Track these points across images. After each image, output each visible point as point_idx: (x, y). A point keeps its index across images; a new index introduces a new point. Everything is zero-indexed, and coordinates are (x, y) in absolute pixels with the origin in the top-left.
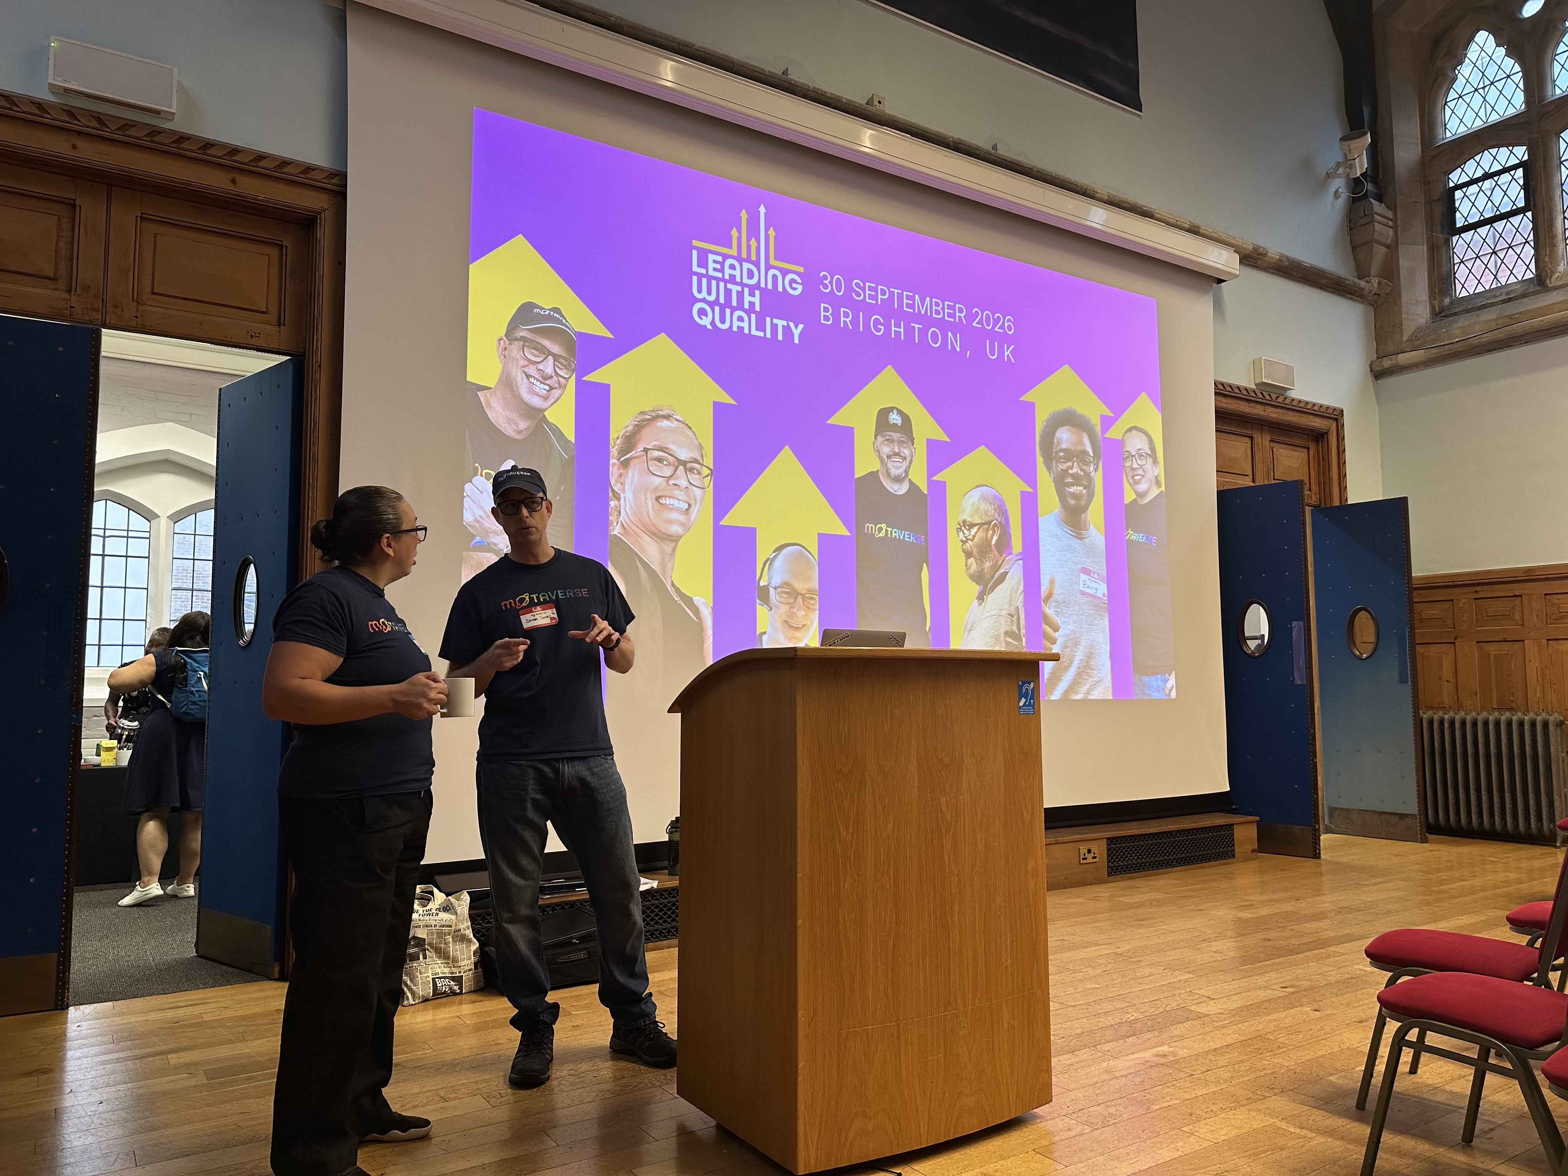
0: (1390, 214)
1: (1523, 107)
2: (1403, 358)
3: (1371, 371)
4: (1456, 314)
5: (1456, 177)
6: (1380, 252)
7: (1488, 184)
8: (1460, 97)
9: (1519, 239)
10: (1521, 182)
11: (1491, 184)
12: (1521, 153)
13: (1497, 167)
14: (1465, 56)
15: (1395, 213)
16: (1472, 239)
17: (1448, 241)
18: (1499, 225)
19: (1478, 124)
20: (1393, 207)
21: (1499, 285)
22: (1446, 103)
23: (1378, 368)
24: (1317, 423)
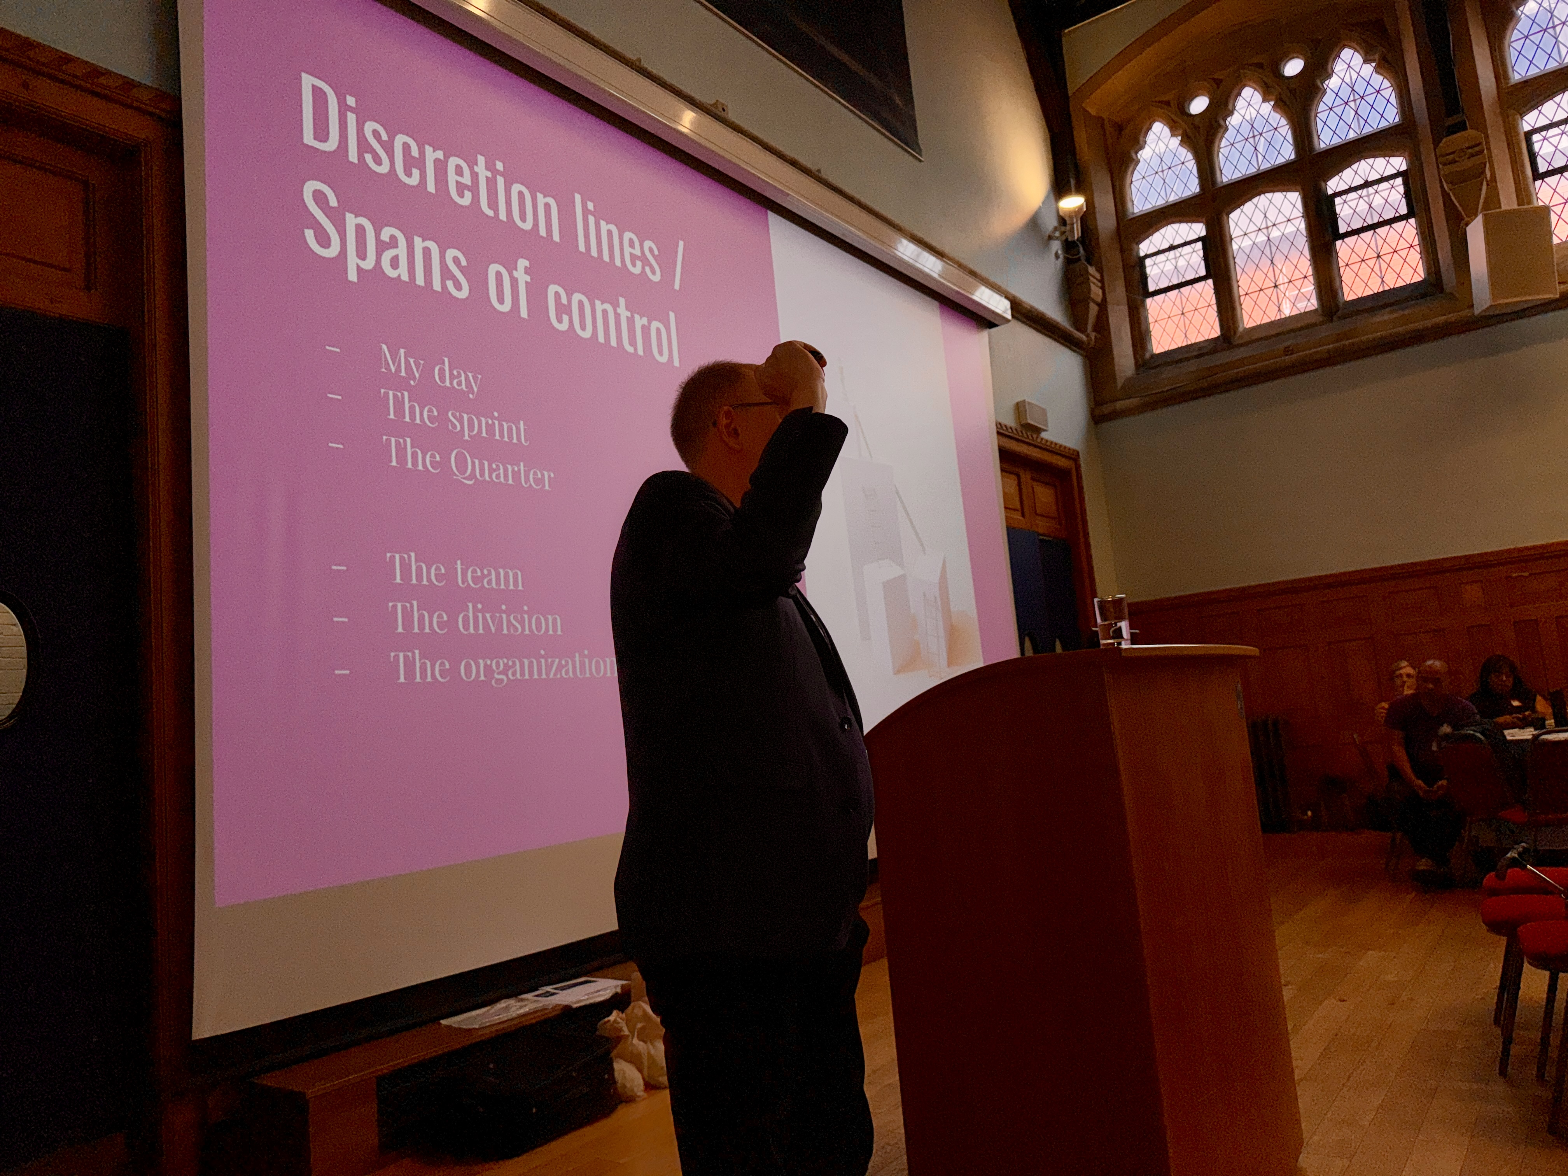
0: (1098, 276)
1: (1198, 190)
2: (1120, 405)
3: (1092, 416)
4: (1158, 366)
5: (1145, 248)
6: (1093, 309)
7: (1171, 254)
8: (1144, 177)
9: (1202, 303)
10: (1201, 253)
11: (1175, 254)
12: (1199, 229)
13: (1178, 241)
14: (1146, 144)
15: (1102, 276)
16: (1164, 302)
17: (1143, 303)
18: (1185, 290)
19: (1160, 203)
20: (1100, 270)
21: (1189, 343)
22: (1132, 182)
23: (1097, 412)
24: (1062, 462)
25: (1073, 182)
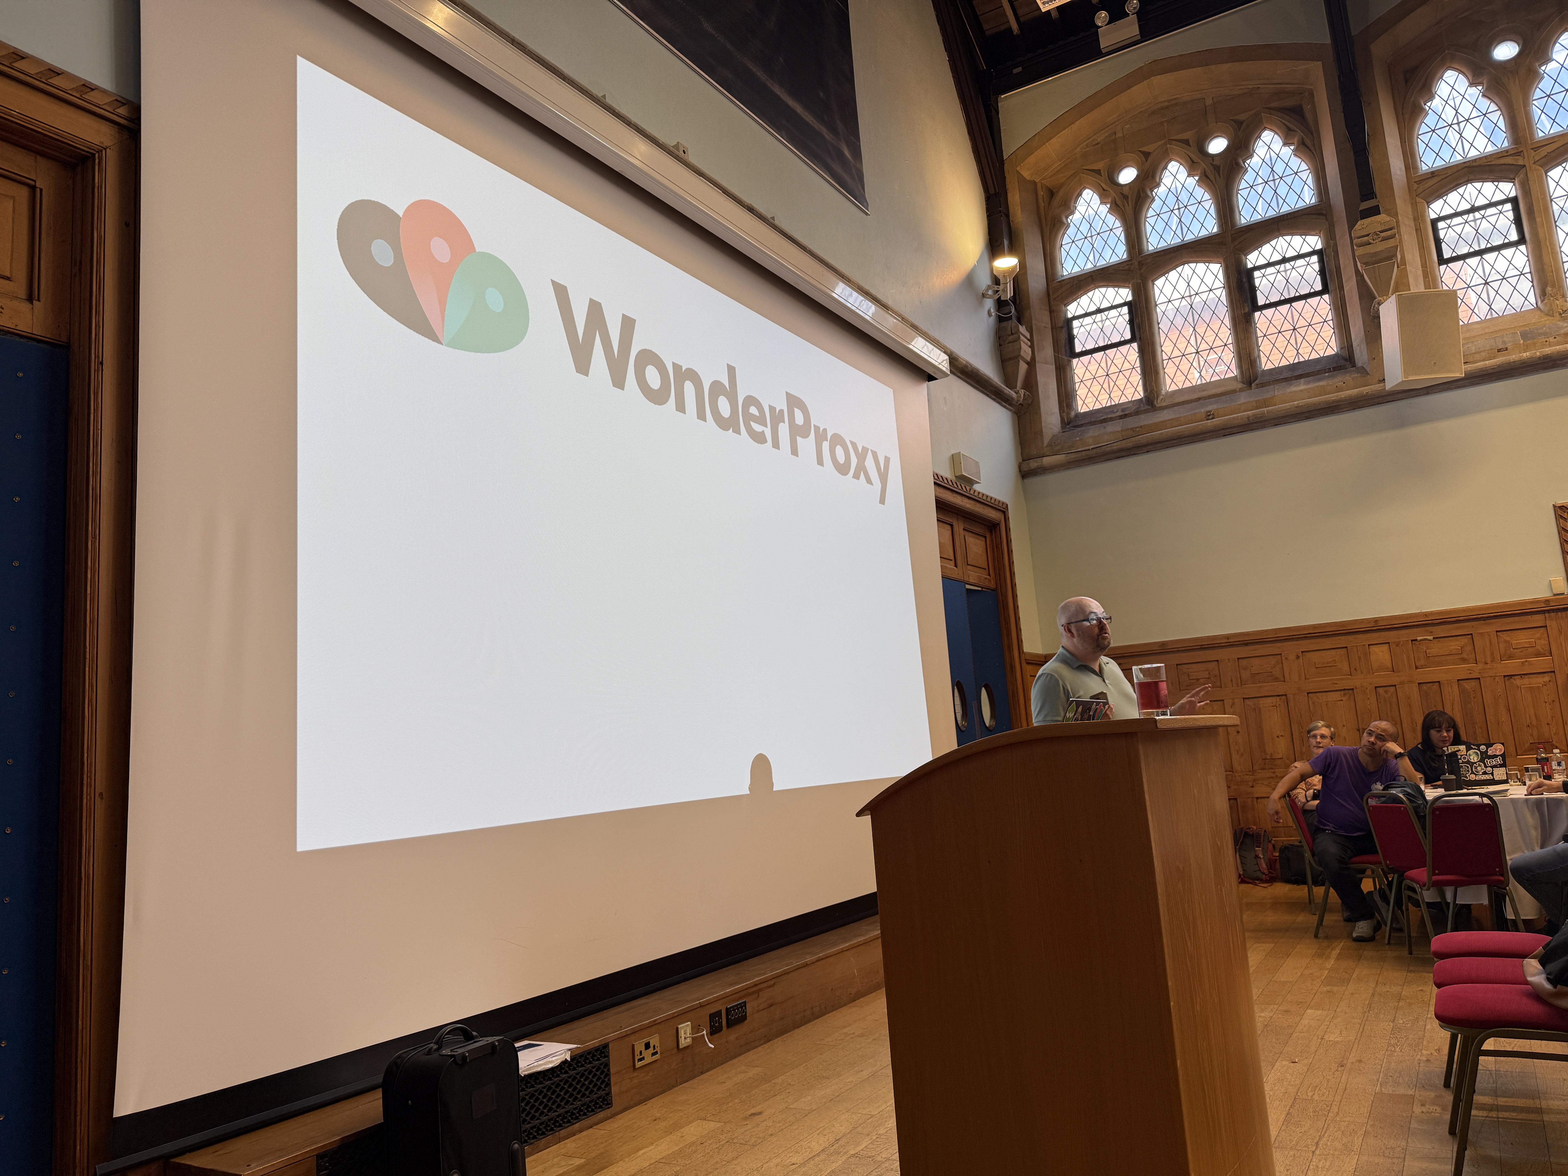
0: (1027, 334)
1: (1125, 256)
2: (1046, 461)
3: (1020, 471)
4: (1083, 426)
5: (1073, 309)
6: (1023, 367)
7: (1099, 317)
8: (1073, 242)
9: (1127, 365)
10: (1127, 317)
11: (1102, 318)
12: (1125, 294)
13: (1106, 304)
14: (1076, 209)
15: (1031, 335)
16: (1089, 362)
17: (1070, 362)
18: (1111, 352)
19: (1089, 267)
20: (1029, 329)
21: (1113, 403)
22: (1062, 245)
23: (1025, 468)
24: (993, 515)
25: (1006, 243)
